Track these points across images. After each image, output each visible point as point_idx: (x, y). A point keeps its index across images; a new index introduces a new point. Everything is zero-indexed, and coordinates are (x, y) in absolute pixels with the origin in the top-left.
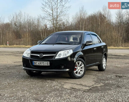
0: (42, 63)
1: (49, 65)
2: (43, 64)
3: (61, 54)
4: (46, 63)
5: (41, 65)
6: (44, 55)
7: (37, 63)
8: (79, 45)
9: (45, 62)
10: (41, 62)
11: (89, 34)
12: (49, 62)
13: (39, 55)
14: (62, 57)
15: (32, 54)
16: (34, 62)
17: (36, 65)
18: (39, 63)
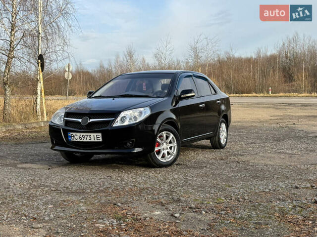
0: (86, 137)
1: (101, 140)
2: (88, 137)
3: (125, 117)
4: (95, 137)
5: (85, 140)
6: (91, 120)
7: (76, 137)
8: (165, 99)
9: (92, 135)
10: (84, 134)
11: (191, 76)
12: (100, 134)
13: (80, 120)
14: (126, 123)
15: (67, 117)
16: (71, 133)
17: (75, 140)
18: (80, 137)
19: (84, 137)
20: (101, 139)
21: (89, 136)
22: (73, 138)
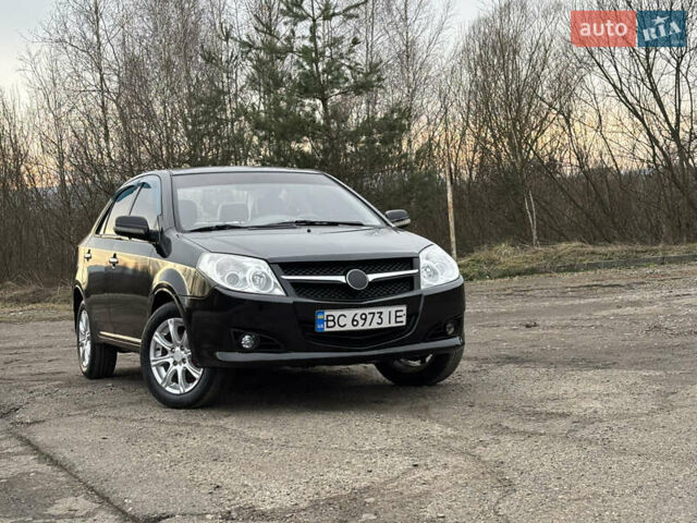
0: (369, 317)
1: (404, 324)
2: (377, 319)
4: (390, 316)
5: (367, 327)
6: (371, 277)
7: (342, 321)
9: (386, 310)
10: (367, 311)
12: (404, 308)
13: (342, 279)
16: (327, 313)
17: (337, 328)
18: (353, 320)
19: (365, 319)
20: (404, 319)
21: (377, 316)
22: (331, 324)
